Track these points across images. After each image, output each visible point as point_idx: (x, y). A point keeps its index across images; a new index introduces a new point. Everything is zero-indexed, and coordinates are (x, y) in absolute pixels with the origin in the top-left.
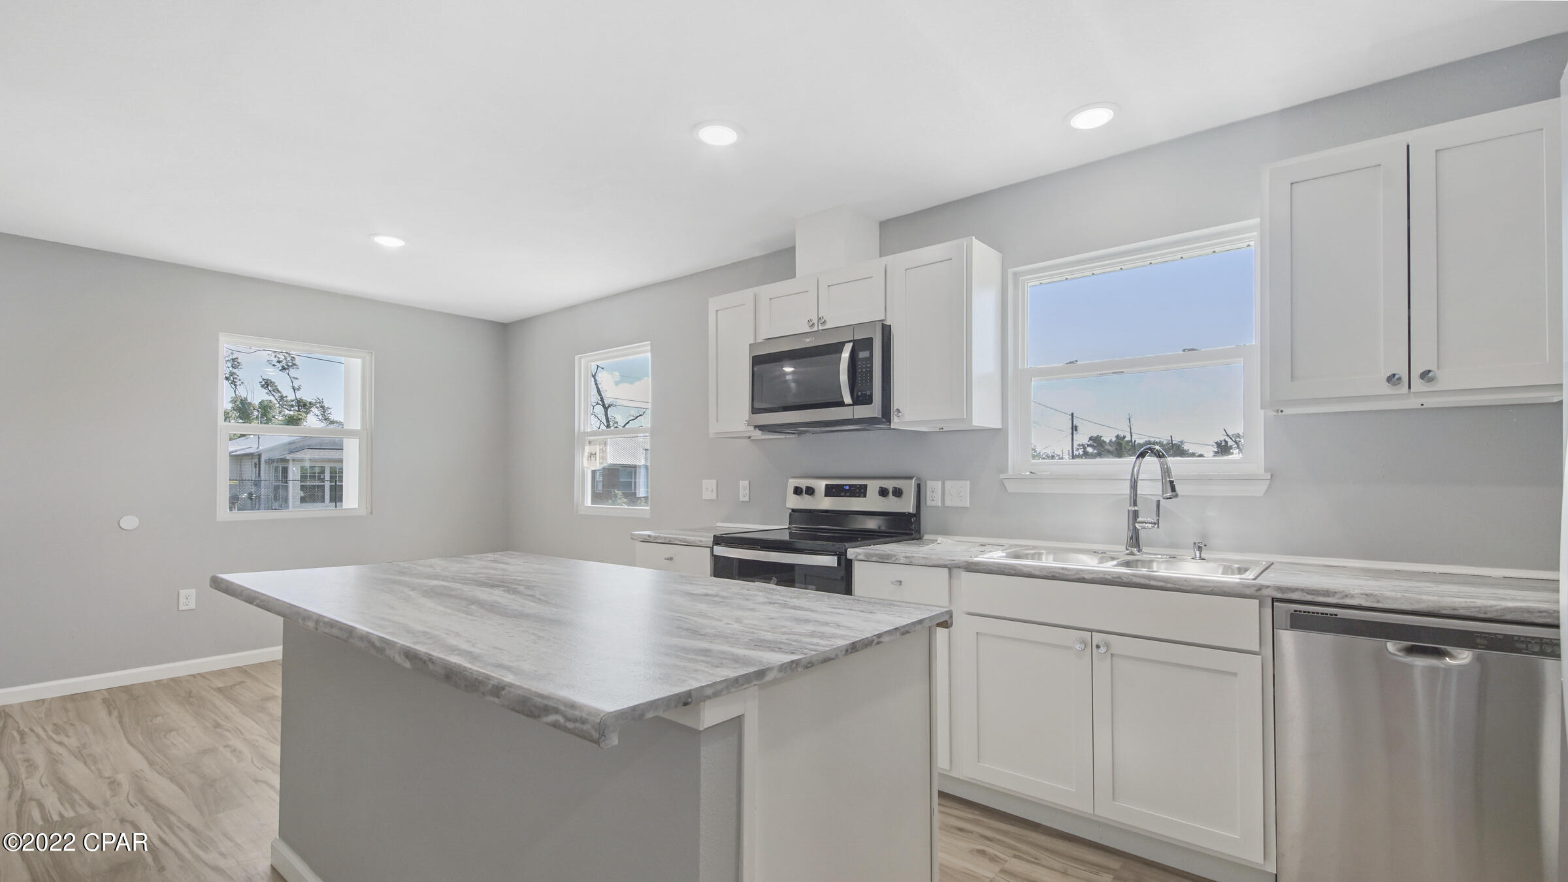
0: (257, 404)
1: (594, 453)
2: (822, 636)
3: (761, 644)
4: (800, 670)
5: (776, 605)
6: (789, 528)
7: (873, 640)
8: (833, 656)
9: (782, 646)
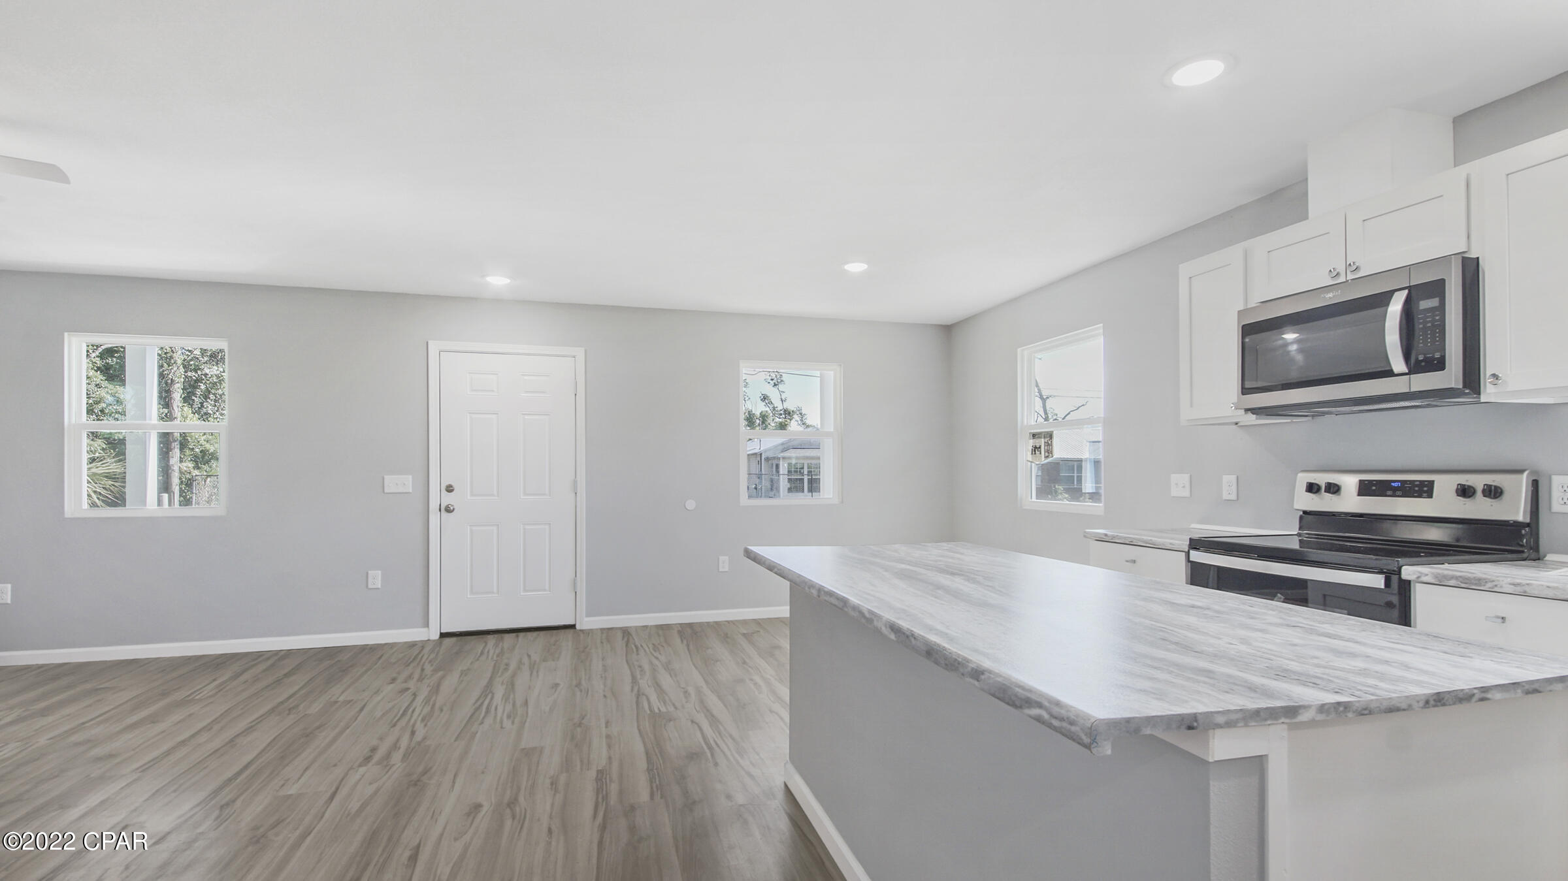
0: (759, 414)
1: (1038, 446)
2: (1382, 677)
3: (1283, 674)
4: (1350, 715)
5: (1298, 629)
6: (1299, 535)
7: (1474, 695)
8: (1404, 706)
9: (1318, 681)
